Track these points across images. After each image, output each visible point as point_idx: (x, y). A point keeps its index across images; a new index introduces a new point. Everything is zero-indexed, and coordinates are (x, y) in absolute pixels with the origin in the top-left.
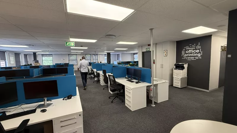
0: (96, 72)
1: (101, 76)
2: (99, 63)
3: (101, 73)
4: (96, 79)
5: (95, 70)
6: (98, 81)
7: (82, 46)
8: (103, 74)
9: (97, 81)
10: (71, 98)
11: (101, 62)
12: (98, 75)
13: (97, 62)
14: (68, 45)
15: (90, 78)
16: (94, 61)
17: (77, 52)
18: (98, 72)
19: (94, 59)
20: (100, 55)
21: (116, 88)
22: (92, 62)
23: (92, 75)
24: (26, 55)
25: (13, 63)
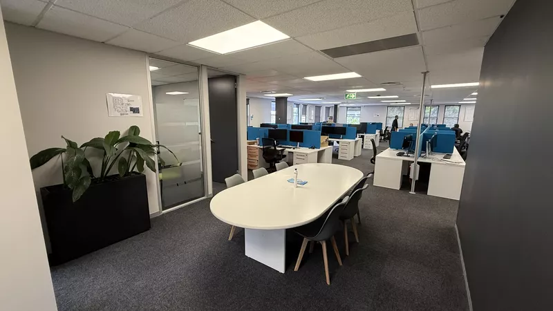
14: (347, 98)
24: (328, 108)
25: (313, 118)
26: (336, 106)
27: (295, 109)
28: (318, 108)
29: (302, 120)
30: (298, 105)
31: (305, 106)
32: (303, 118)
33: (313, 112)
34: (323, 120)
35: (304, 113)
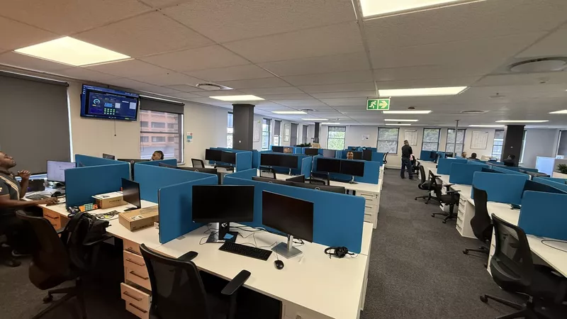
0: (448, 187)
1: (465, 204)
2: (469, 155)
3: (466, 193)
4: (444, 207)
5: (445, 179)
6: (452, 217)
7: (412, 108)
8: (472, 202)
9: (445, 214)
10: (342, 256)
11: (474, 156)
12: (454, 198)
13: (459, 155)
14: (372, 108)
15: (424, 197)
16: (450, 150)
17: (399, 123)
18: (456, 187)
19: (451, 144)
20: (476, 133)
21: (527, 283)
22: (442, 149)
23: (432, 192)
24: (305, 127)
25: (288, 139)
26: (317, 124)
27: (265, 126)
28: (294, 126)
29: (275, 141)
30: (268, 121)
31: (278, 122)
32: (276, 138)
33: (288, 132)
34: (300, 142)
35: (277, 132)
